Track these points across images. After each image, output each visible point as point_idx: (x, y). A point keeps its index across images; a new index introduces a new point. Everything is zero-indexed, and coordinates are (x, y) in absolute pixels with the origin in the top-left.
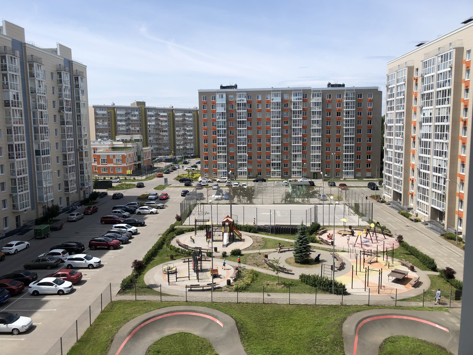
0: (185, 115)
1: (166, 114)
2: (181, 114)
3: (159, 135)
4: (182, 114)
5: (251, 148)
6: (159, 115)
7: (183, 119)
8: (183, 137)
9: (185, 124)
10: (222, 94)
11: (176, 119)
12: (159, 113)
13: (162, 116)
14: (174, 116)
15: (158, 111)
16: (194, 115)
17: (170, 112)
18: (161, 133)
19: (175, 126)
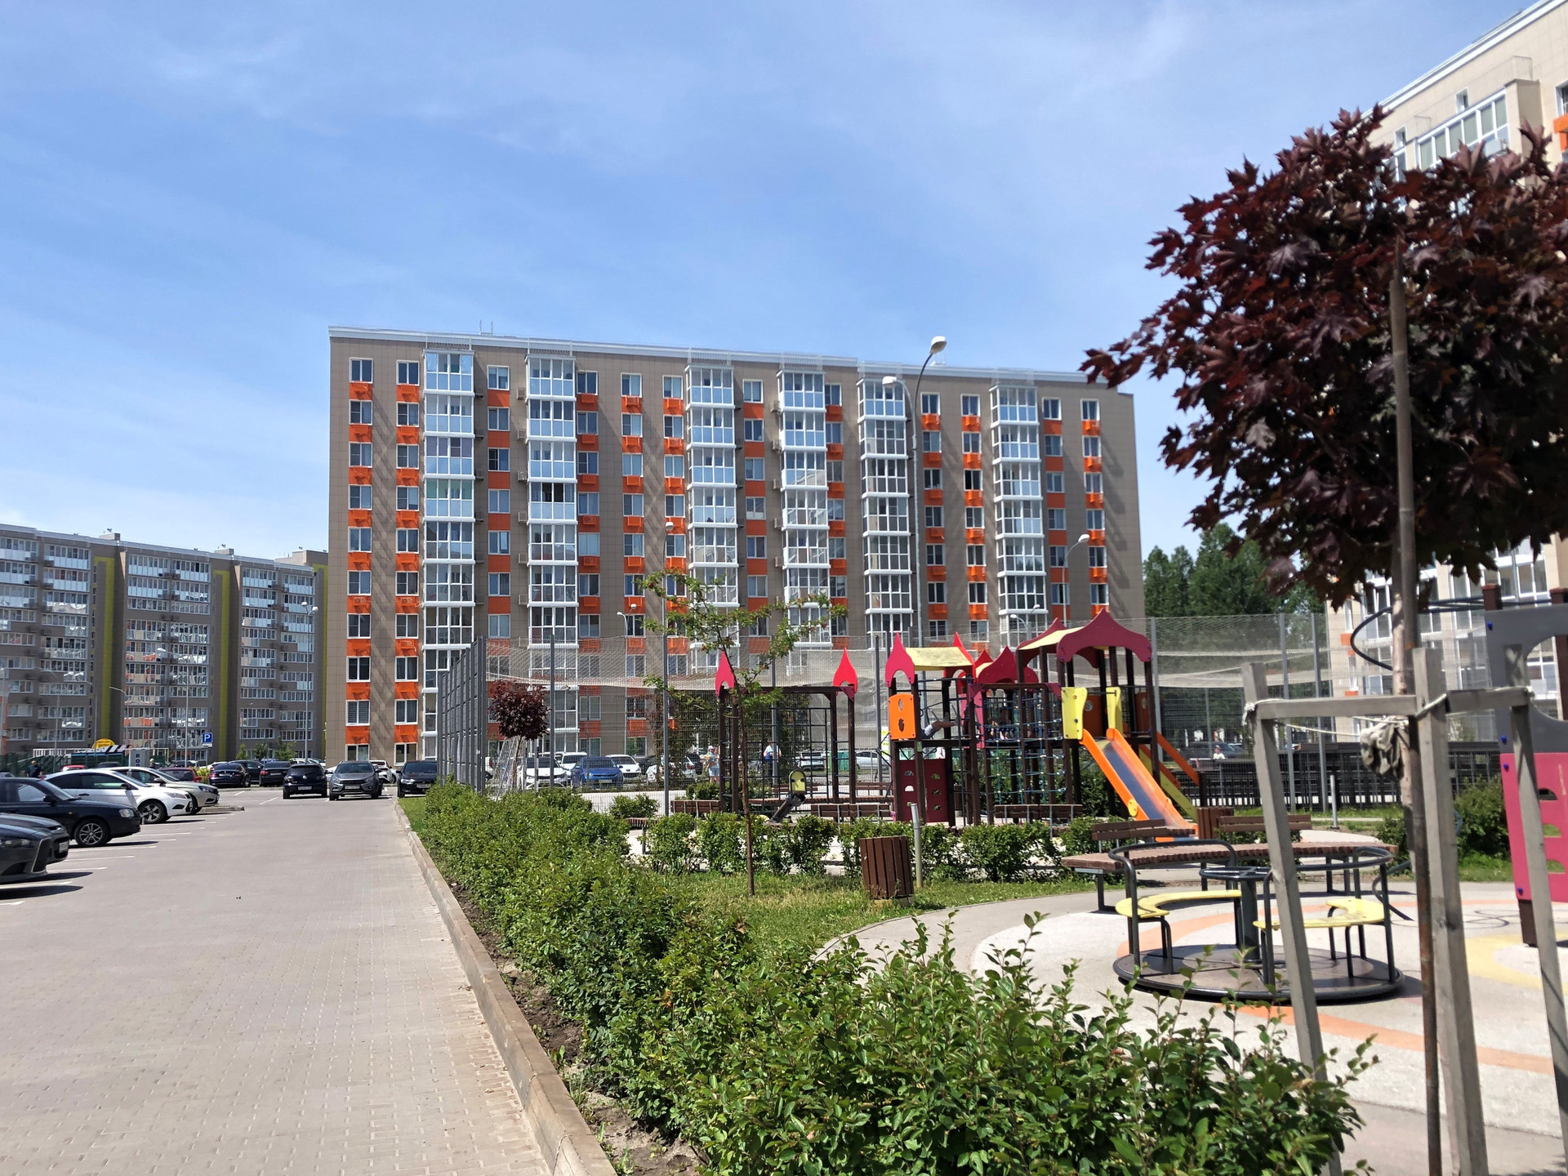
0: (175, 577)
1: (81, 564)
2: (154, 572)
3: (42, 657)
4: (161, 571)
6: (50, 564)
7: (164, 596)
8: (158, 677)
9: (173, 618)
10: (455, 352)
11: (133, 591)
12: (51, 558)
13: (62, 574)
14: (119, 583)
15: (47, 548)
16: (216, 581)
17: (104, 559)
18: (54, 653)
19: (126, 623)
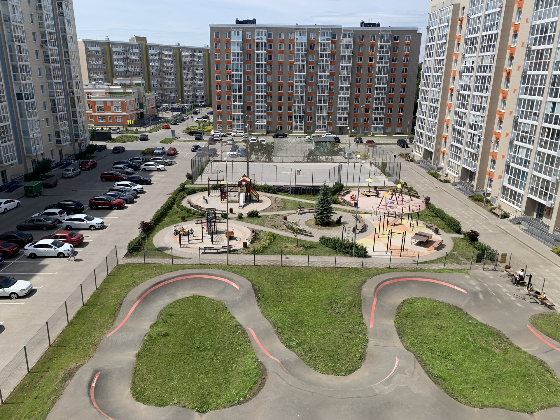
0: (194, 55)
1: (171, 53)
2: (189, 54)
3: (164, 78)
4: (190, 53)
5: (271, 97)
6: (163, 54)
7: (191, 60)
8: (191, 82)
9: (194, 66)
10: (238, 30)
11: (184, 59)
12: (163, 52)
13: (167, 56)
14: (181, 56)
15: (162, 49)
16: (204, 55)
17: (176, 51)
18: (166, 76)
19: (183, 68)
